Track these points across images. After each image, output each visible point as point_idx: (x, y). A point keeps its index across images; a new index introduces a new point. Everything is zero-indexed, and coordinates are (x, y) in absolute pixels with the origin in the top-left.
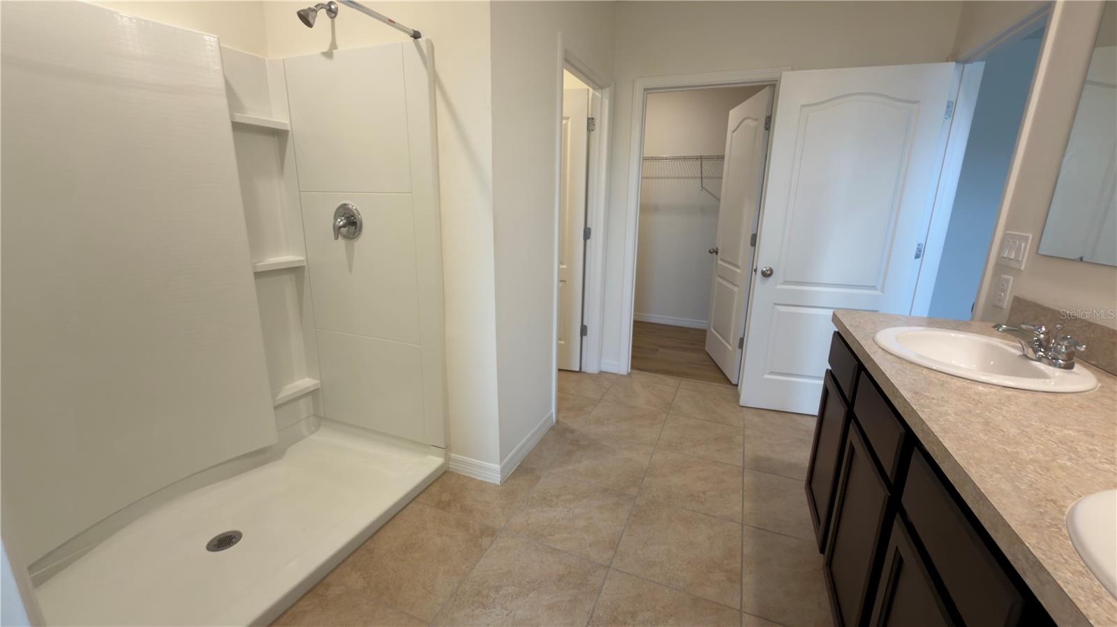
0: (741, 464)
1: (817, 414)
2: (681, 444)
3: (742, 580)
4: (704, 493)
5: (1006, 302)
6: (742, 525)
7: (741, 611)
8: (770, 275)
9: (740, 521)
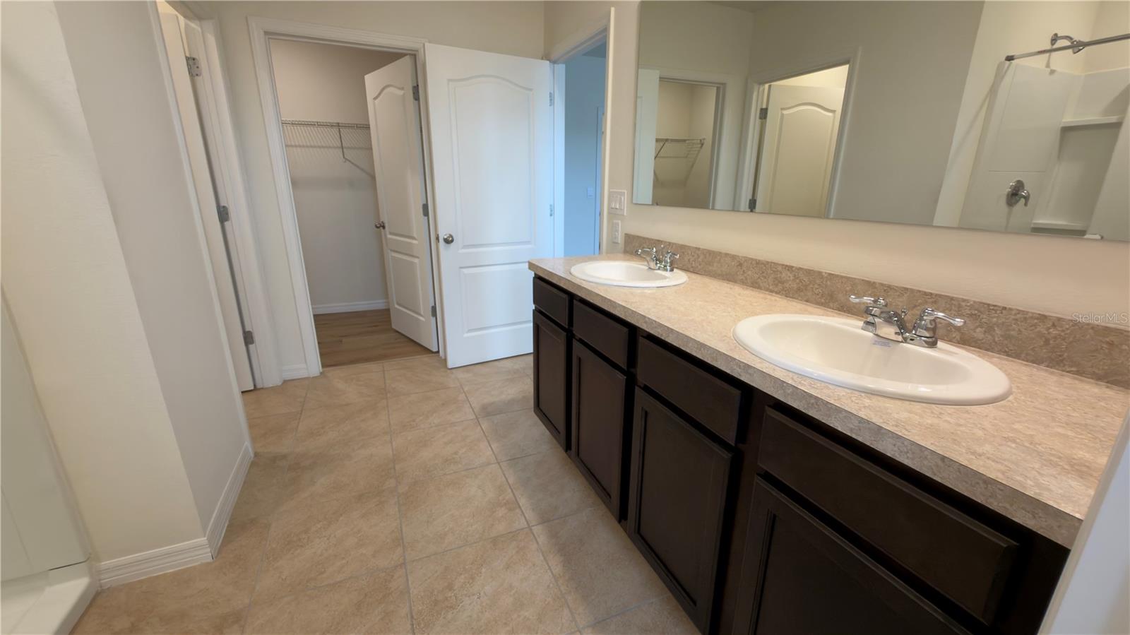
0: (474, 417)
1: (532, 351)
2: (414, 421)
3: (518, 504)
4: (456, 453)
5: (619, 238)
6: (499, 463)
7: (529, 527)
8: (452, 241)
9: (496, 461)
